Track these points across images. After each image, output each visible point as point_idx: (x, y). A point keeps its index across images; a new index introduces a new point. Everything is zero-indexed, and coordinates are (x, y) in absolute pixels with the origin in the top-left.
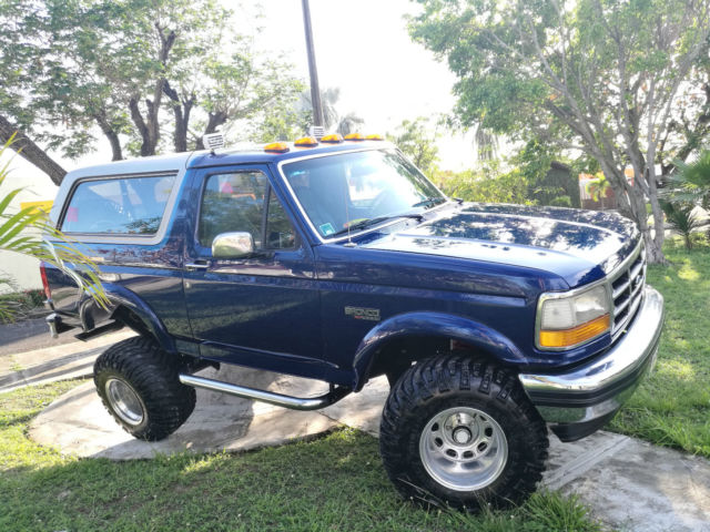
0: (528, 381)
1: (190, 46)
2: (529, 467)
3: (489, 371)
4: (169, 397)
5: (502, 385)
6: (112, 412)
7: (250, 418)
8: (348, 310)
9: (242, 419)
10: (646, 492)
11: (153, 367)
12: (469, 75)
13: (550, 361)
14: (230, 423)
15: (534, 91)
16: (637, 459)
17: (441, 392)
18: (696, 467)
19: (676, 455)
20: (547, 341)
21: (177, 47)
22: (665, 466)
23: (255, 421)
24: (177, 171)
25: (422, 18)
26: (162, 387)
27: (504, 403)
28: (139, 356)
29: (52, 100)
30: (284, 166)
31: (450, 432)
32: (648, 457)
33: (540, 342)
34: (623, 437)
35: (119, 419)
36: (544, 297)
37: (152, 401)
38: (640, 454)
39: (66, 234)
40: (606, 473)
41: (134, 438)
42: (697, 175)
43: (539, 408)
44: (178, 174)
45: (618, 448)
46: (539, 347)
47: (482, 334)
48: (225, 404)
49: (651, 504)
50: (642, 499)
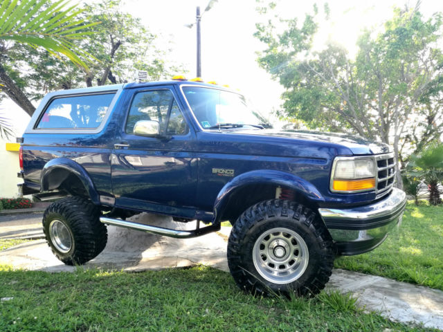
0: (324, 213)
1: (129, 52)
2: (322, 270)
3: (300, 207)
4: (91, 234)
5: (307, 216)
6: (51, 244)
7: (140, 259)
8: (215, 170)
9: (134, 259)
10: (393, 299)
11: (84, 213)
12: (291, 89)
13: (339, 200)
14: (126, 260)
15: (330, 98)
16: (387, 286)
17: (269, 217)
18: (425, 291)
19: (412, 286)
20: (337, 187)
21: (120, 51)
22: (405, 290)
23: (143, 260)
24: (117, 90)
25: (266, 51)
26: (87, 227)
27: (308, 227)
28: (75, 206)
29: (39, 75)
30: (183, 87)
31: (272, 251)
32: (393, 286)
33: (333, 188)
34: (378, 277)
35: (55, 250)
36: (337, 159)
37: (79, 235)
38: (390, 284)
39: (40, 129)
40: (368, 291)
41: (63, 263)
42: (422, 162)
43: (330, 230)
44: (117, 92)
45: (375, 281)
46: (332, 190)
47: (299, 185)
48: (124, 251)
49: (397, 305)
50: (391, 302)
